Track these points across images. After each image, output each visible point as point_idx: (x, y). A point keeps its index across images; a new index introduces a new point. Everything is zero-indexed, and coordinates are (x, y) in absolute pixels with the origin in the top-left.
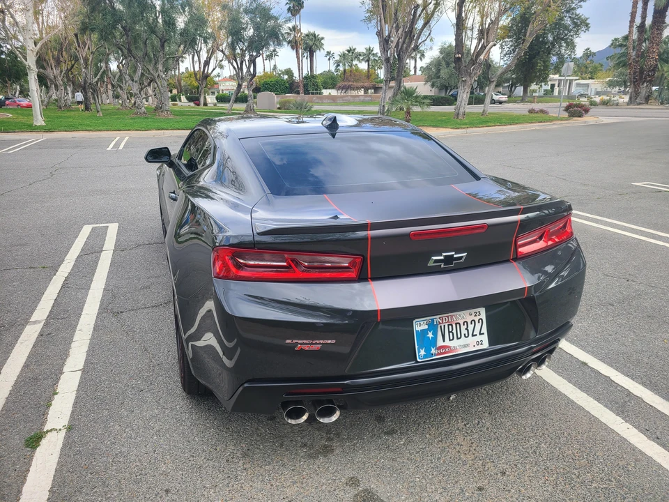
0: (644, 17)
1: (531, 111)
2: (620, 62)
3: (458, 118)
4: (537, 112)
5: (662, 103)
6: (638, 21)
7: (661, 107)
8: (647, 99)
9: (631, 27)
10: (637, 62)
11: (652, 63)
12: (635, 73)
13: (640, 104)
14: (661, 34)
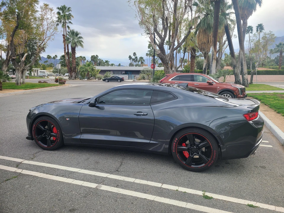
0: (68, 50)
1: (40, 82)
2: (63, 64)
3: (18, 85)
4: (43, 82)
5: (81, 79)
6: (67, 51)
7: (81, 80)
8: (75, 78)
9: (65, 53)
10: (69, 65)
11: (74, 65)
12: (69, 69)
13: (73, 79)
14: (75, 56)
